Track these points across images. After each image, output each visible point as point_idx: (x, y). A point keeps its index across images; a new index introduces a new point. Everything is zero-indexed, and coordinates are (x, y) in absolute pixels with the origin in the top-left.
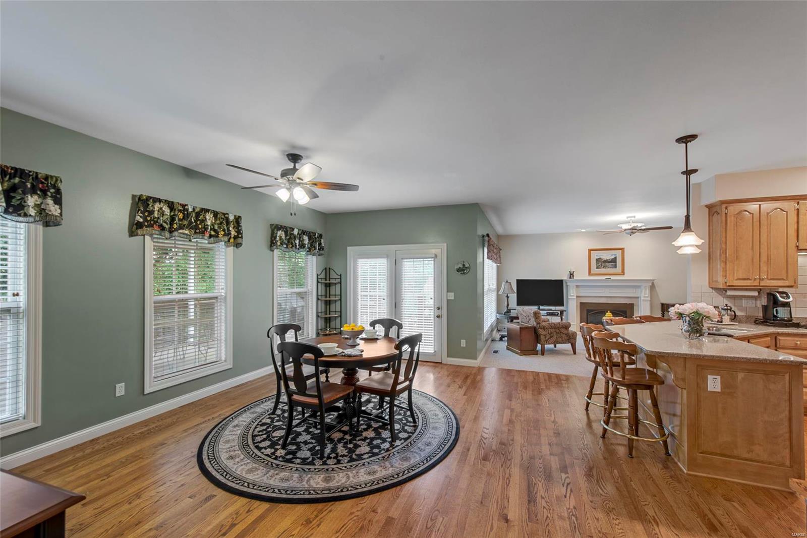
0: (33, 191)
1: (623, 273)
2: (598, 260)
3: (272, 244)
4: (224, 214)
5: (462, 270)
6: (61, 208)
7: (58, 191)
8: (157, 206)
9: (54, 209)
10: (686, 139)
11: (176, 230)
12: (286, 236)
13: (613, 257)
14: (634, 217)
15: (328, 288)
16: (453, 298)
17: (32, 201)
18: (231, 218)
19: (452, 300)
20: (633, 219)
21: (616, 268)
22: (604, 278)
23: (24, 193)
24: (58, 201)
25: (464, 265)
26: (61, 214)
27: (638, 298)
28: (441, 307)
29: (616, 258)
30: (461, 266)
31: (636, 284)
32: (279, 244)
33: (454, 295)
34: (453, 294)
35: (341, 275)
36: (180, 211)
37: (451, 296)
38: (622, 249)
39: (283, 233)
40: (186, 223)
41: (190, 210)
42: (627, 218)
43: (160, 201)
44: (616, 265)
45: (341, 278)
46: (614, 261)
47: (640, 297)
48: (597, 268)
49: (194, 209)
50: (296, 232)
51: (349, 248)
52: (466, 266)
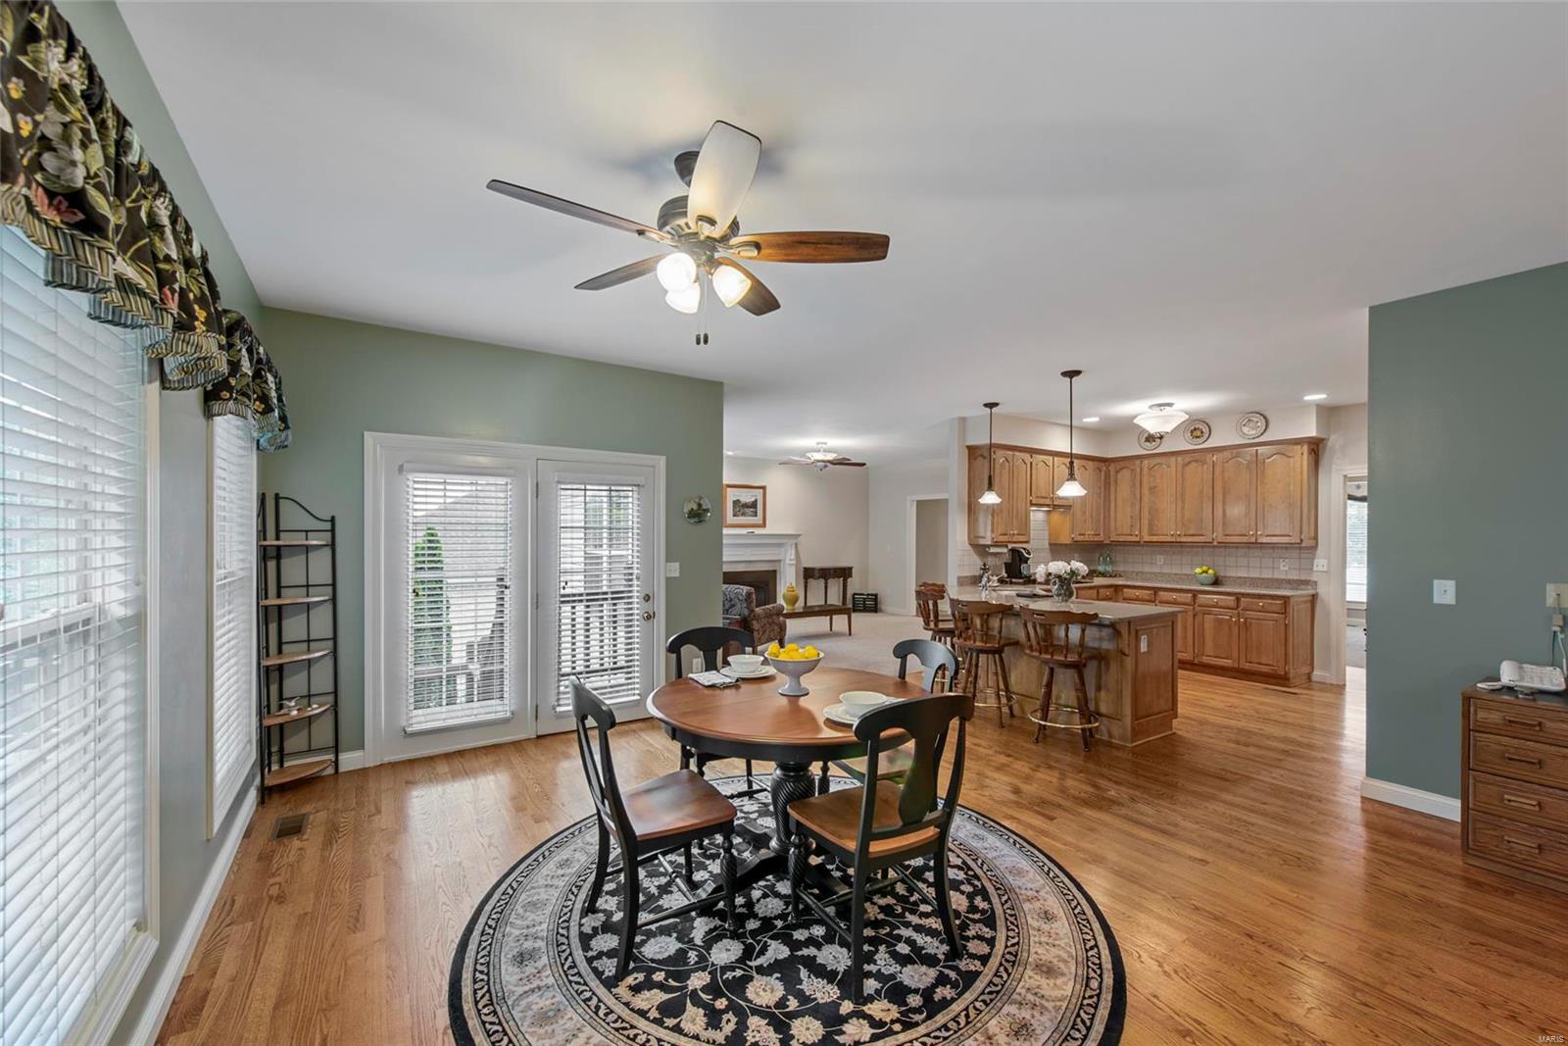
1: (764, 525)
2: (736, 503)
5: (697, 515)
10: (1071, 374)
13: (753, 499)
14: (825, 444)
15: (272, 565)
16: (677, 575)
19: (676, 578)
20: (824, 446)
21: (756, 516)
22: (744, 531)
25: (700, 505)
27: (780, 561)
28: (651, 595)
29: (756, 500)
30: (695, 507)
31: (778, 541)
32: (236, 392)
33: (680, 566)
34: (677, 565)
35: (333, 520)
37: (675, 570)
38: (763, 488)
39: (245, 353)
42: (818, 444)
44: (756, 512)
45: (333, 531)
46: (754, 505)
47: (785, 560)
48: (734, 516)
51: (369, 437)
52: (704, 507)
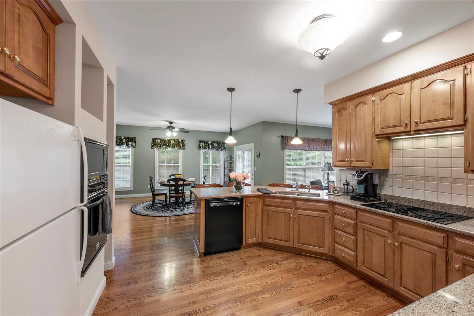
0: (130, 141)
3: (200, 147)
4: (177, 140)
6: (136, 144)
7: (135, 140)
8: (157, 140)
9: (134, 144)
11: (162, 146)
12: (205, 144)
17: (130, 143)
18: (180, 140)
23: (129, 142)
24: (135, 142)
26: (135, 145)
32: (202, 147)
36: (163, 141)
39: (203, 143)
40: (165, 144)
41: (166, 140)
43: (157, 139)
45: (233, 160)
49: (167, 140)
50: (210, 142)
51: (235, 147)
